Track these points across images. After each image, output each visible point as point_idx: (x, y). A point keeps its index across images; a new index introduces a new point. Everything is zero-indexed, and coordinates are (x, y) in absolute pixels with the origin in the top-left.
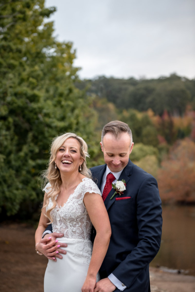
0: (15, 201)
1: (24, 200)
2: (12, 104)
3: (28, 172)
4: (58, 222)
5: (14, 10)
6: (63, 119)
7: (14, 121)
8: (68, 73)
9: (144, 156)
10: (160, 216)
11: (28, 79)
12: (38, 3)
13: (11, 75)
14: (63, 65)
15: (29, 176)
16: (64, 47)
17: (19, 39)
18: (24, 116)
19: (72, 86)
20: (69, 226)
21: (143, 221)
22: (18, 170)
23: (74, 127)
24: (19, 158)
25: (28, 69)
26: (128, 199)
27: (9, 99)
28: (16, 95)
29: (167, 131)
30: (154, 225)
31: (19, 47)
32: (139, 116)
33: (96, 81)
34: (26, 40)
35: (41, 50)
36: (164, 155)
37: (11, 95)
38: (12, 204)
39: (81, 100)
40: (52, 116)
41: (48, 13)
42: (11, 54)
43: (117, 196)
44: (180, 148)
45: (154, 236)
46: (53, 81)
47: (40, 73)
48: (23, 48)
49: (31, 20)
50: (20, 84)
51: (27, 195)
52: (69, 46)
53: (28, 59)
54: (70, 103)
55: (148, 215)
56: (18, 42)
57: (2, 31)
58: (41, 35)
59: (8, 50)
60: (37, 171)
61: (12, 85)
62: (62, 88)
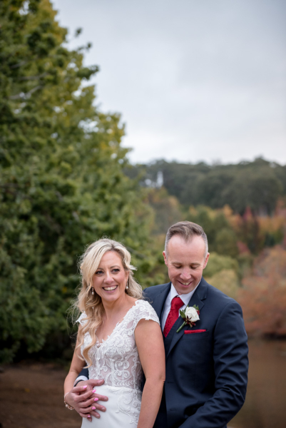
0: (39, 332)
1: (52, 331)
2: (37, 198)
3: (58, 292)
4: (97, 363)
5: (41, 70)
6: (107, 218)
7: (40, 221)
8: (114, 156)
9: (219, 270)
10: (246, 357)
11: (59, 163)
12: (74, 60)
13: (35, 159)
14: (107, 145)
15: (59, 298)
16: (109, 119)
17: (47, 108)
18: (53, 215)
19: (120, 173)
20: (113, 368)
21: (223, 363)
22: (44, 289)
23: (123, 229)
24: (45, 272)
25: (59, 150)
26: (202, 333)
27: (33, 190)
28: (42, 185)
29: (250, 236)
30: (238, 370)
31: (48, 119)
32: (212, 214)
33: (152, 166)
34: (58, 109)
35: (78, 123)
36: (246, 269)
37: (36, 186)
38: (35, 337)
39: (131, 193)
40: (92, 214)
41: (87, 74)
42: (36, 129)
43: (186, 328)
44: (268, 260)
45: (238, 386)
46: (94, 167)
47: (76, 155)
48: (53, 121)
49: (64, 83)
50: (48, 170)
51: (56, 324)
52: (115, 119)
53: (59, 136)
54: (118, 197)
55: (230, 355)
56: (46, 112)
57: (25, 98)
58: (78, 104)
59: (32, 123)
60: (70, 291)
61: (38, 172)
62: (106, 177)
